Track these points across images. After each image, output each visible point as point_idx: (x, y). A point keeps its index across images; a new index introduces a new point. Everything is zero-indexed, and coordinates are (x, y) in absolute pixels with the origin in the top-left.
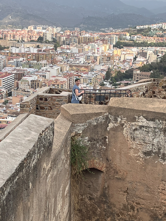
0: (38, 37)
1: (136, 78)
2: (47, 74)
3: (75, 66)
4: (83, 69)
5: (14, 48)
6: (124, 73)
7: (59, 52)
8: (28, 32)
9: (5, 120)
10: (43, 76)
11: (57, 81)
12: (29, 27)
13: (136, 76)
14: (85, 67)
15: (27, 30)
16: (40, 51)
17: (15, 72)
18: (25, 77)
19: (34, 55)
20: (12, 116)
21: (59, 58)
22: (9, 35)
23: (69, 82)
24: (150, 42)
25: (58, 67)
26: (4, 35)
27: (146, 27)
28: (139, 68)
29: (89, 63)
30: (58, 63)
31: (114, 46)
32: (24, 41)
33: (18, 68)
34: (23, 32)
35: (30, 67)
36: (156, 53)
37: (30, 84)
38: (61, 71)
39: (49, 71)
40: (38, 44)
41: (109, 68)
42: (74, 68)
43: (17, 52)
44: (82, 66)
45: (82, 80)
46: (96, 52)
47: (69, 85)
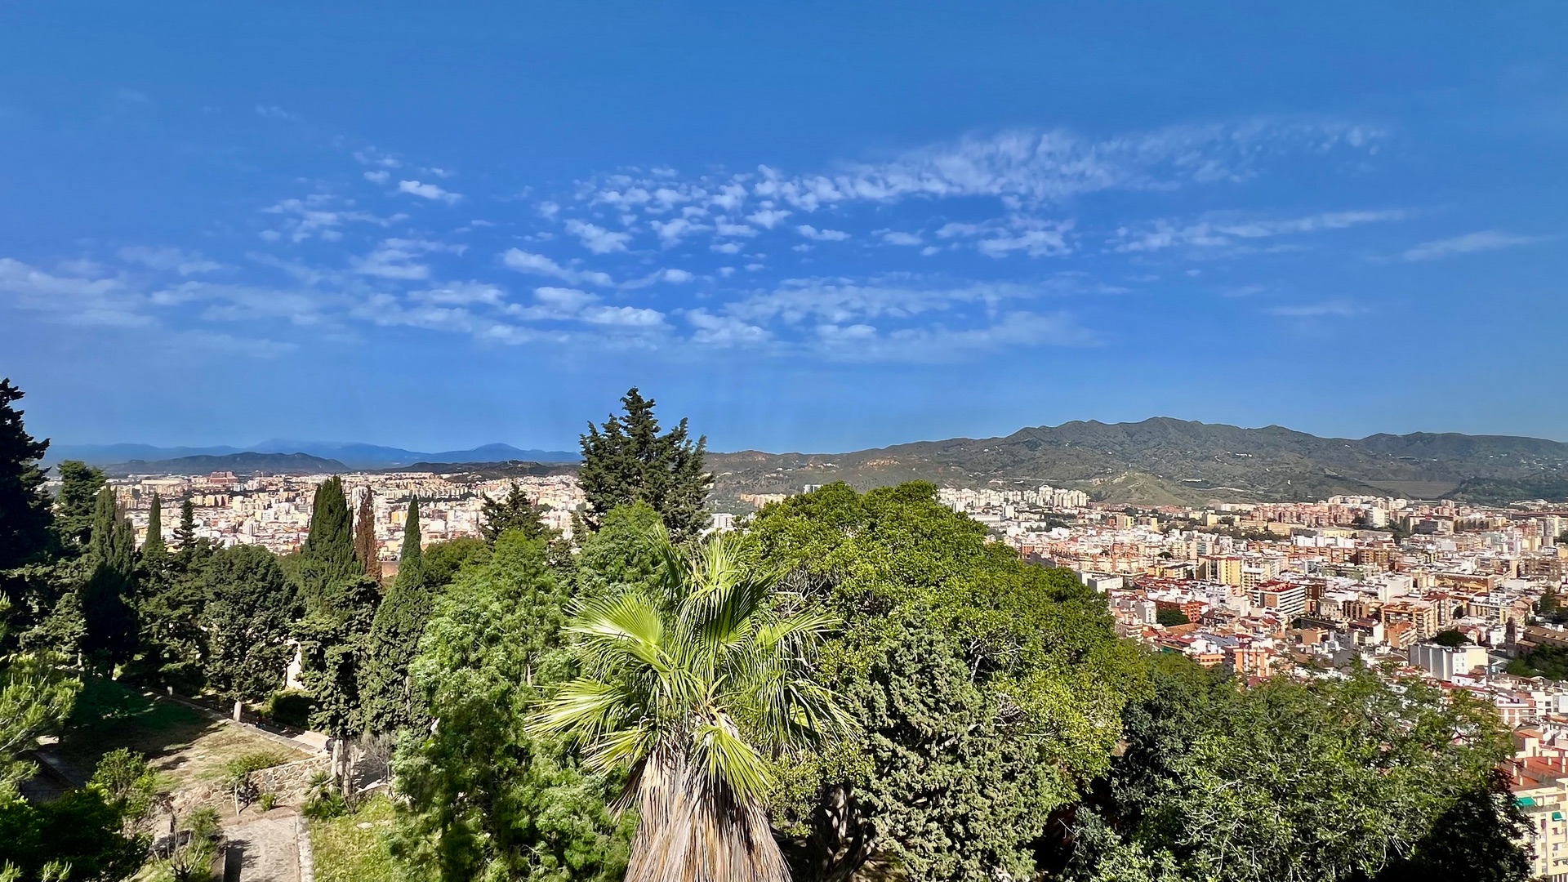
0: (1352, 517)
2: (1381, 592)
3: (1450, 578)
4: (1472, 584)
7: (1406, 548)
8: (1330, 508)
10: (1371, 594)
11: (1405, 605)
12: (1331, 499)
14: (1478, 581)
15: (1327, 505)
16: (1361, 544)
17: (1307, 582)
18: (1330, 594)
19: (1346, 551)
21: (1408, 560)
22: (1288, 514)
23: (1437, 611)
25: (1408, 578)
26: (1277, 514)
29: (1487, 574)
30: (1407, 570)
32: (1321, 525)
33: (1312, 575)
34: (1317, 509)
35: (1338, 575)
37: (1341, 607)
38: (1415, 585)
39: (1385, 586)
40: (1353, 531)
41: (1548, 588)
42: (1451, 583)
43: (1309, 544)
44: (1468, 580)
45: (1473, 609)
46: (1505, 548)
47: (1439, 615)
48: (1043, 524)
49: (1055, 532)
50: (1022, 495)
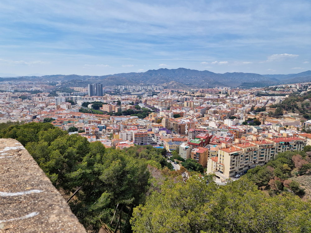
1: (267, 111)
4: (239, 106)
6: (261, 108)
7: (228, 98)
9: (199, 127)
10: (219, 109)
11: (225, 111)
16: (219, 98)
18: (211, 109)
19: (216, 99)
20: (202, 126)
24: (276, 94)
25: (227, 105)
27: (275, 86)
28: (269, 106)
29: (242, 103)
33: (208, 105)
35: (214, 105)
36: (280, 99)
37: (213, 112)
39: (222, 107)
40: (218, 95)
41: (253, 106)
46: (247, 98)
48: (152, 94)
49: (154, 96)
50: (148, 87)
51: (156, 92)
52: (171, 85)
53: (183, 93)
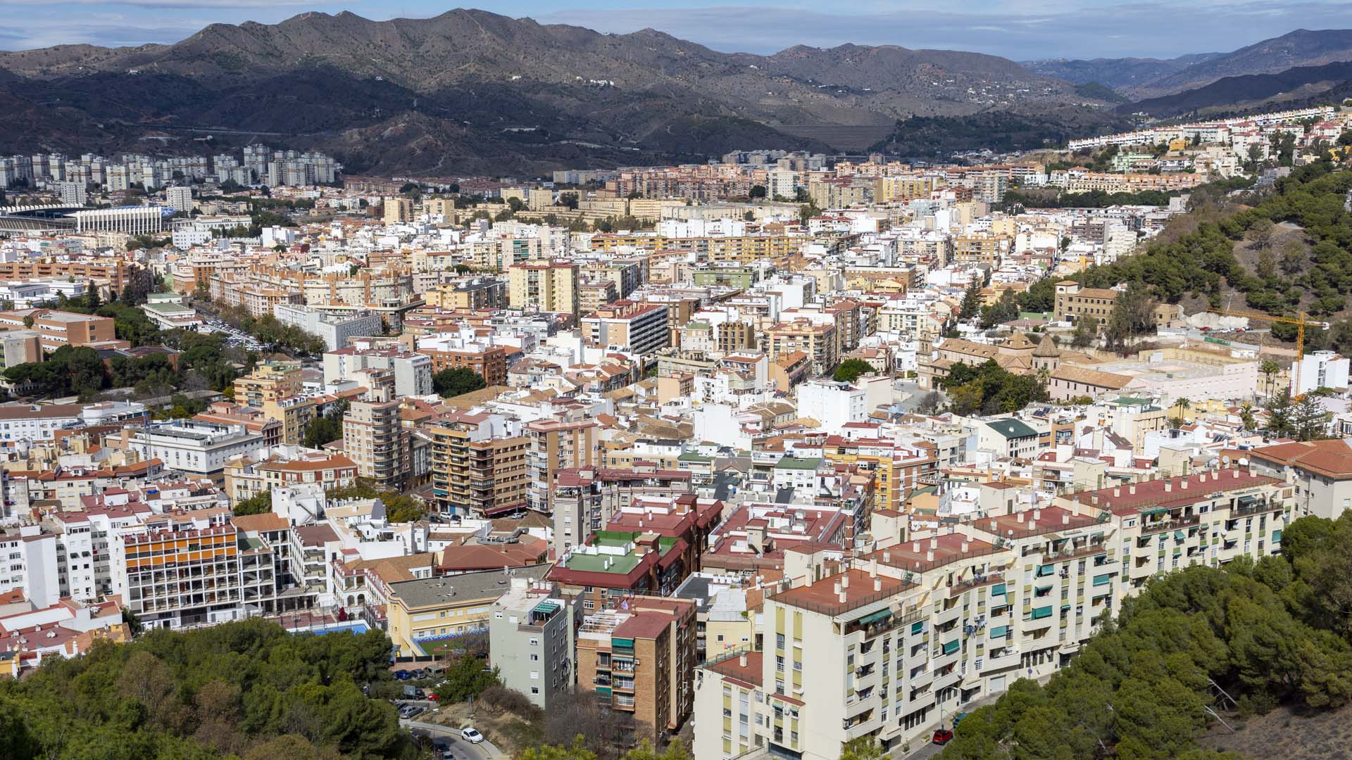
0: (751, 186)
1: (1065, 308)
5: (672, 222)
6: (1023, 294)
7: (813, 230)
9: (628, 452)
10: (760, 309)
11: (800, 323)
13: (1066, 304)
14: (897, 276)
16: (755, 229)
18: (702, 315)
19: (735, 242)
20: (649, 442)
23: (841, 327)
24: (1114, 192)
27: (1103, 141)
28: (1075, 278)
30: (810, 266)
31: (994, 207)
33: (680, 286)
34: (704, 174)
36: (1135, 224)
40: (748, 208)
41: (975, 280)
42: (861, 281)
43: (682, 234)
45: (885, 319)
47: (844, 335)
49: (269, 235)
51: (280, 204)
52: (394, 140)
53: (497, 206)
